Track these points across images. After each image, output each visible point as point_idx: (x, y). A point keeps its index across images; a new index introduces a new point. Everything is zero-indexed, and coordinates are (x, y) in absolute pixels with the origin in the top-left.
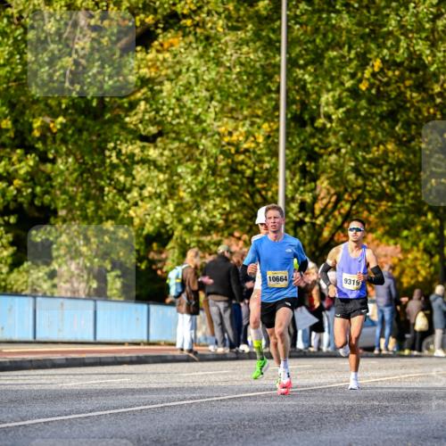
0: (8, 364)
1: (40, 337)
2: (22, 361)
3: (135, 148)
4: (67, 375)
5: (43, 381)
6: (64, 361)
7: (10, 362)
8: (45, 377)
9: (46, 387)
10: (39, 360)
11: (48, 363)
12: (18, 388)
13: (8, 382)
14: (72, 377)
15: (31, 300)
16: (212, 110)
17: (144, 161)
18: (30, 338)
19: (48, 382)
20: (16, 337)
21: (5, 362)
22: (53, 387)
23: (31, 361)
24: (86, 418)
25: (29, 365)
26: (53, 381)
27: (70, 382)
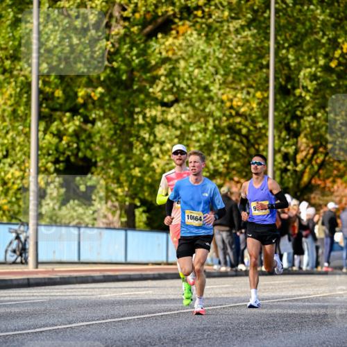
0: (59, 280)
1: (83, 259)
2: (70, 278)
4: (104, 288)
5: (85, 293)
6: (102, 278)
7: (61, 278)
8: (87, 290)
9: (88, 297)
10: (82, 277)
11: (90, 279)
12: (66, 298)
13: (58, 294)
14: (108, 289)
16: (217, 81)
17: (165, 123)
18: (76, 259)
19: (90, 294)
20: (65, 259)
21: (56, 278)
22: (94, 297)
23: (76, 277)
24: (119, 321)
25: (75, 280)
26: (93, 293)
27: (107, 294)
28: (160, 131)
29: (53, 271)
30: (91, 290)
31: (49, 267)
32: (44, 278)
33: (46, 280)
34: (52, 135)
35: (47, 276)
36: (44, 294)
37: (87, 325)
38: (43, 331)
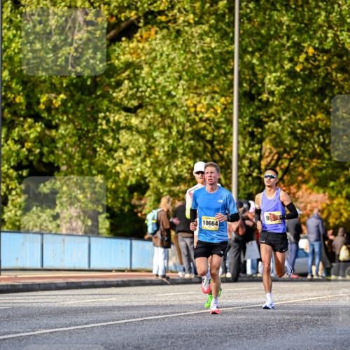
0: (22, 287)
1: (46, 266)
2: (33, 285)
3: (120, 117)
4: (68, 295)
5: (48, 300)
6: (65, 285)
7: (23, 285)
8: (50, 297)
9: (51, 305)
10: (45, 284)
11: (53, 286)
12: (29, 305)
13: (21, 301)
14: (71, 297)
15: (39, 237)
16: (180, 87)
17: (129, 128)
18: (39, 266)
19: (53, 301)
20: (28, 266)
21: (19, 285)
22: (57, 305)
23: (39, 284)
24: (82, 329)
25: (38, 287)
26: (57, 300)
27: (70, 301)
28: (124, 137)
29: (16, 278)
30: (54, 297)
31: (12, 274)
32: (7, 285)
33: (9, 288)
34: (13, 141)
35: (10, 283)
36: (6, 301)
37: (50, 333)
38: (6, 339)
